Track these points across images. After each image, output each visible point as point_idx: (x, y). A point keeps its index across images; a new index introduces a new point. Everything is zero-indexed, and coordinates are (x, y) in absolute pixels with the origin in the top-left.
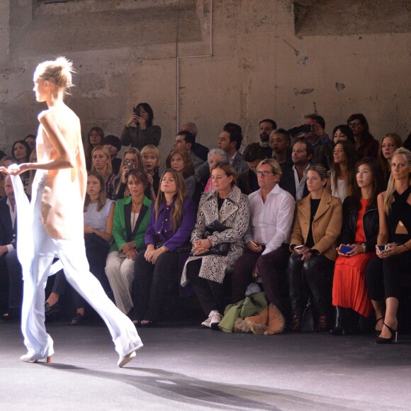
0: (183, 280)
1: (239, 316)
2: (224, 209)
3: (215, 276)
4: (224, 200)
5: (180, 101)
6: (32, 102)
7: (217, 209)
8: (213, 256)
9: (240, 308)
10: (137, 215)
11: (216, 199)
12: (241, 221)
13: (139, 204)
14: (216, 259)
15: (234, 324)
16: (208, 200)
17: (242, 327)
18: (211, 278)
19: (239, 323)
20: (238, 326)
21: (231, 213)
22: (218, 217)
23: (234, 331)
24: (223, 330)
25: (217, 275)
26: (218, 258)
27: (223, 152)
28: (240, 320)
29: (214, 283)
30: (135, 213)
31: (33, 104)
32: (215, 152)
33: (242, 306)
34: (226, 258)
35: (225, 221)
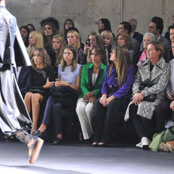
0: (127, 117)
1: (163, 141)
2: (153, 72)
3: (146, 114)
4: (154, 66)
5: (123, 2)
6: (28, 3)
7: (149, 71)
8: (146, 102)
9: (163, 136)
10: (97, 75)
11: (149, 65)
12: (163, 79)
13: (97, 68)
14: (148, 104)
15: (159, 146)
16: (144, 65)
17: (164, 148)
18: (144, 116)
19: (162, 146)
20: (161, 147)
21: (158, 75)
22: (149, 77)
23: (159, 150)
24: (152, 150)
25: (148, 114)
26: (149, 103)
27: (153, 35)
28: (163, 143)
29: (145, 118)
30: (95, 74)
31: (29, 4)
32: (148, 35)
33: (164, 134)
34: (154, 103)
35: (154, 79)
